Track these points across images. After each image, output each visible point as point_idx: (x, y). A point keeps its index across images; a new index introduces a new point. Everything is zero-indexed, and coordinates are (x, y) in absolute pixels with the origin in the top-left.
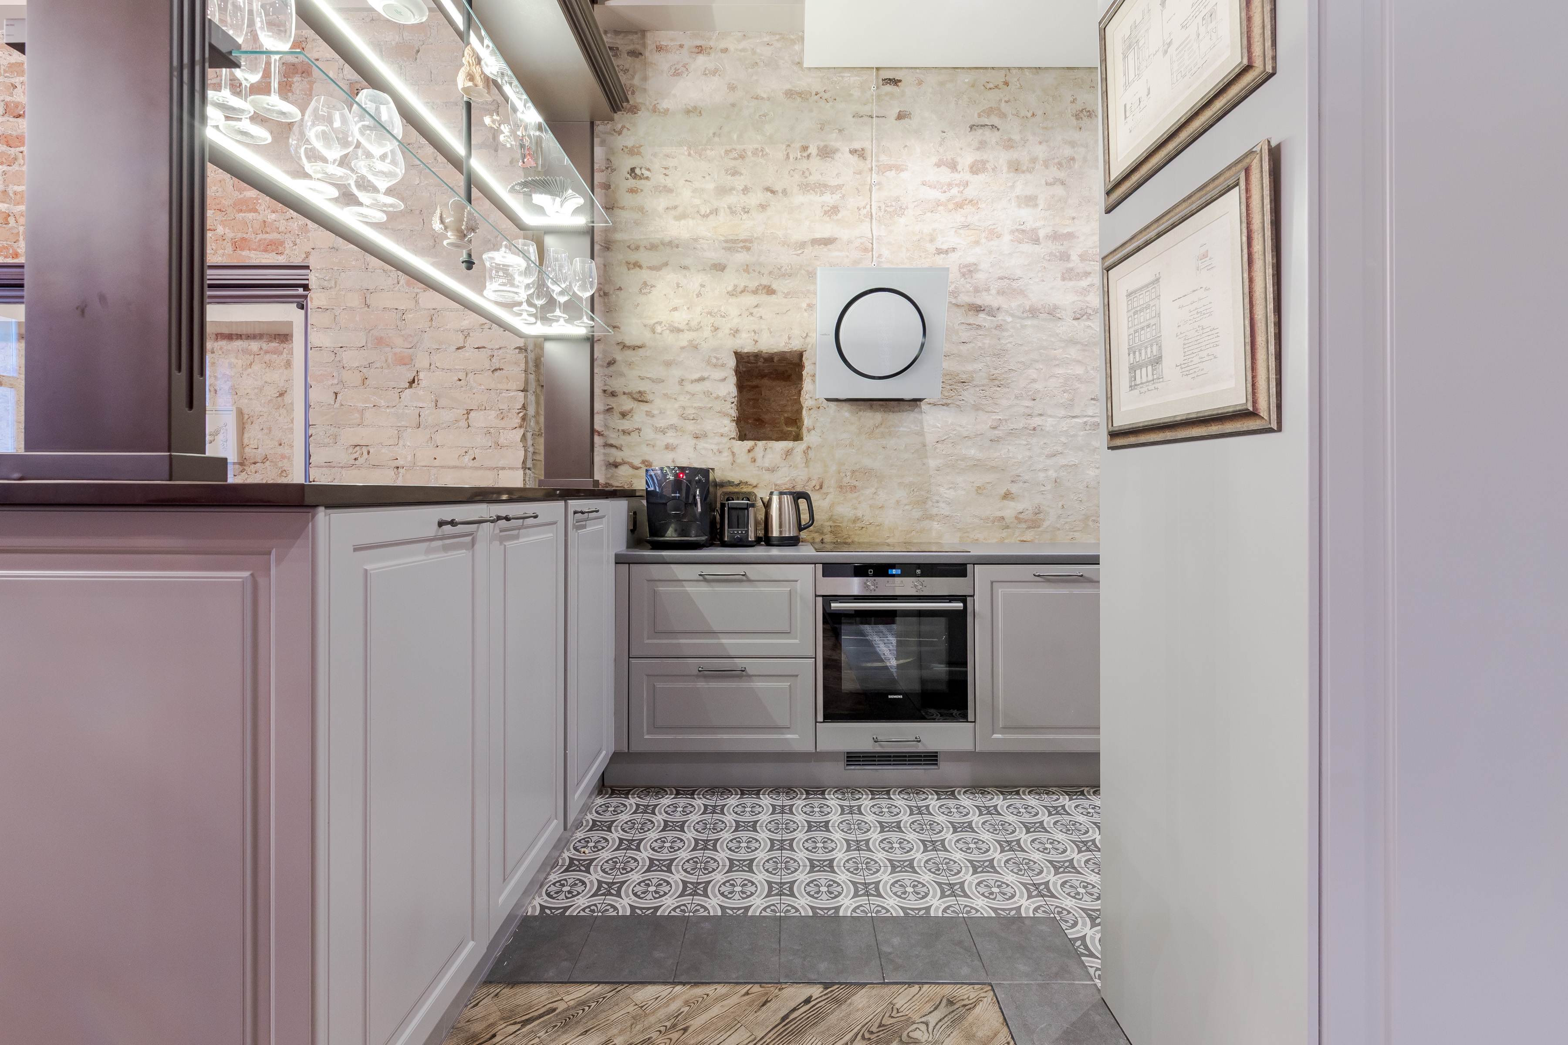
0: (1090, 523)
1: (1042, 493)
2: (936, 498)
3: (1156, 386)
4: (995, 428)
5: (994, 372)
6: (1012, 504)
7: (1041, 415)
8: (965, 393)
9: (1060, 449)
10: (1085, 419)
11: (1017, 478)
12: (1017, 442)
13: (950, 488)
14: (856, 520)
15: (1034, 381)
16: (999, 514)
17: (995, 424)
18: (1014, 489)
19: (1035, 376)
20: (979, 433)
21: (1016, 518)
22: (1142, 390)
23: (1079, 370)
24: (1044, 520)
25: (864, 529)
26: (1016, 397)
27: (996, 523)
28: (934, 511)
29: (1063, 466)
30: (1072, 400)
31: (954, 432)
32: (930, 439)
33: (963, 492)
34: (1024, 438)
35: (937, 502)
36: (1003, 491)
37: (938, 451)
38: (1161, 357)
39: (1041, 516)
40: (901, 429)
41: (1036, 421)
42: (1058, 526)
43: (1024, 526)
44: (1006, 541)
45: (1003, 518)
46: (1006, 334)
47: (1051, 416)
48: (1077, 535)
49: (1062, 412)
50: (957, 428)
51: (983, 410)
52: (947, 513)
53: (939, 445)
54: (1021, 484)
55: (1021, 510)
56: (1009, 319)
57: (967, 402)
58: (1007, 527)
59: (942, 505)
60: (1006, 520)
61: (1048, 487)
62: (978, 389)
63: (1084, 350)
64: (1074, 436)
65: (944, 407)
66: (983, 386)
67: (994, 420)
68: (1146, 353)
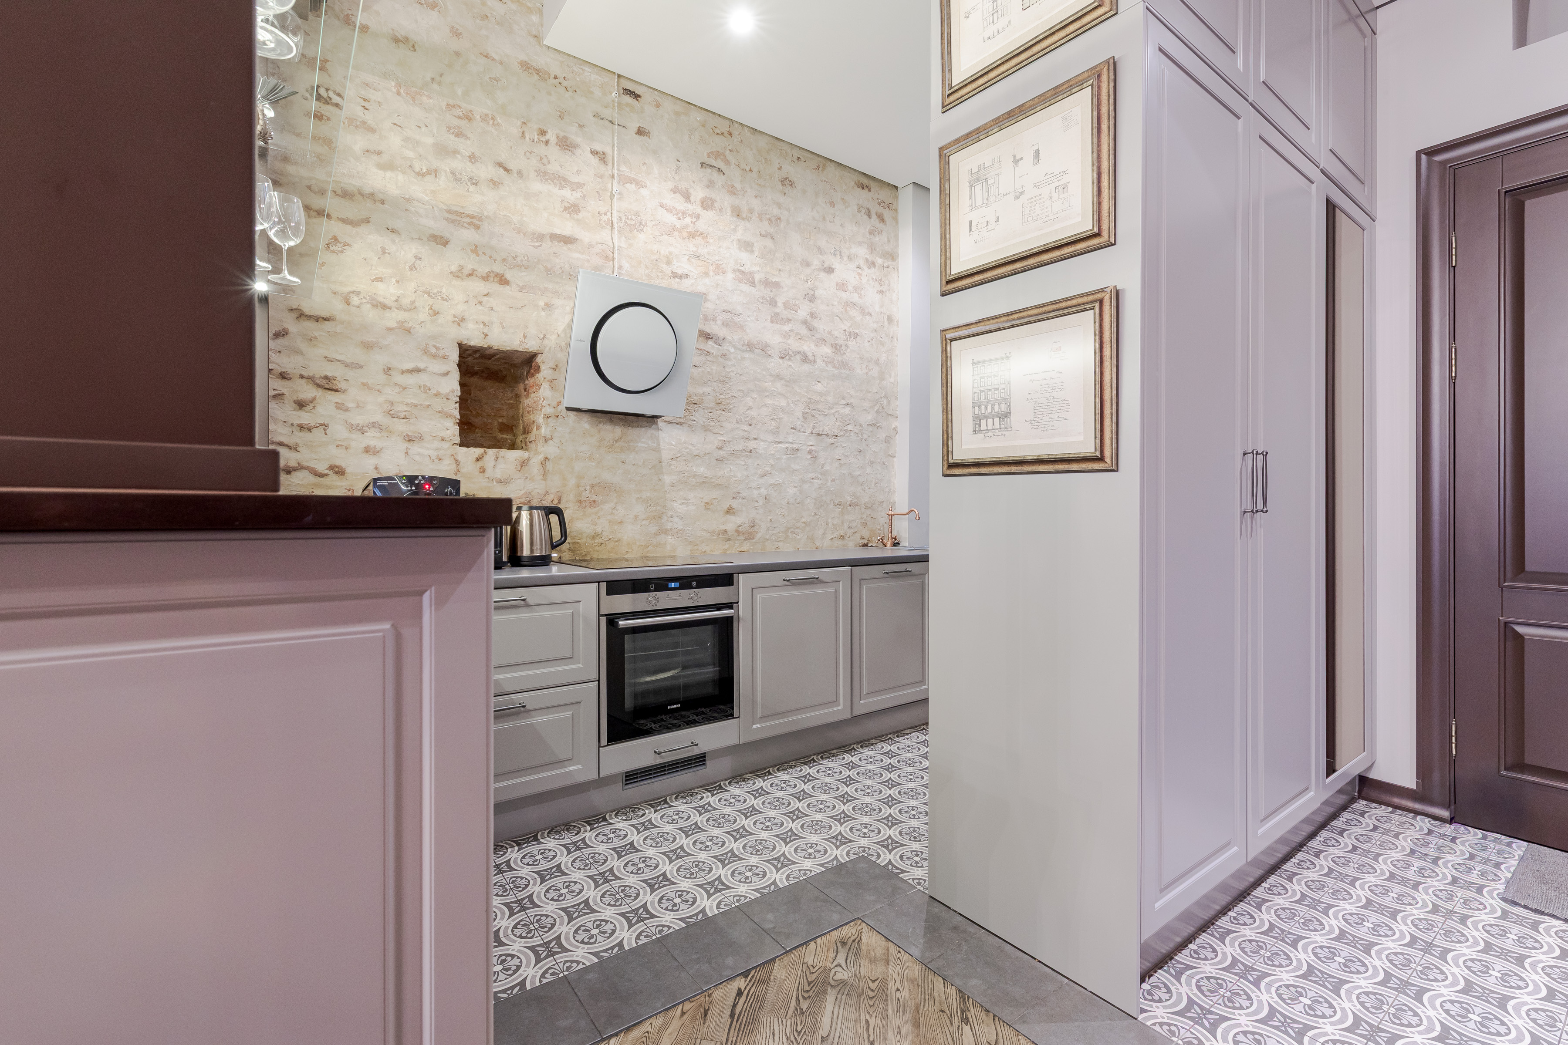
0: (790, 534)
1: (756, 508)
2: (671, 513)
3: (1004, 433)
4: (720, 448)
5: (720, 396)
6: (732, 518)
7: (755, 439)
8: (696, 414)
9: (768, 469)
10: (787, 445)
11: (738, 495)
12: (737, 462)
13: (683, 503)
14: (596, 535)
15: (750, 408)
16: (723, 527)
17: (720, 445)
18: (735, 504)
19: (751, 404)
20: (707, 452)
21: (737, 531)
22: (987, 435)
23: (783, 403)
24: (757, 532)
25: (603, 545)
26: (737, 422)
27: (721, 536)
28: (669, 526)
29: (771, 485)
30: (778, 428)
31: (687, 450)
32: (666, 455)
33: (694, 508)
34: (743, 458)
35: (672, 517)
36: (726, 507)
37: (672, 467)
38: (1010, 413)
39: (755, 529)
40: (640, 444)
41: (752, 444)
42: (767, 537)
43: (742, 538)
44: (728, 552)
45: (726, 531)
46: (730, 363)
47: (763, 441)
48: (780, 544)
49: (771, 438)
50: (689, 447)
51: (711, 431)
52: (680, 528)
53: (673, 462)
54: (740, 500)
55: (740, 524)
56: (732, 350)
57: (697, 422)
58: (729, 539)
59: (676, 519)
60: (729, 533)
61: (761, 503)
62: (706, 411)
63: (787, 386)
64: (779, 459)
65: (678, 426)
66: (711, 408)
67: (720, 441)
68: (993, 408)
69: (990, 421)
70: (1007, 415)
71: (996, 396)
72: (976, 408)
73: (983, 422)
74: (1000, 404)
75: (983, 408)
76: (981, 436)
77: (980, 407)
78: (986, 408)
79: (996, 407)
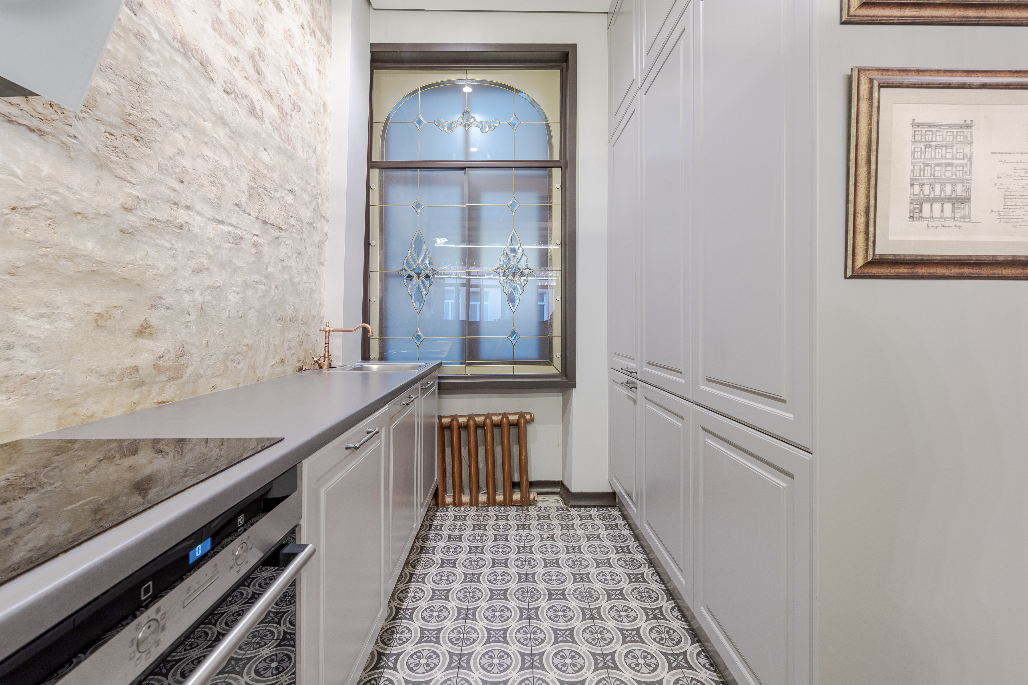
0: (229, 364)
1: (187, 325)
4: (129, 210)
5: (129, 110)
6: (148, 343)
7: (188, 208)
8: (80, 125)
9: (205, 262)
10: (230, 228)
11: (158, 301)
12: (158, 241)
13: (42, 316)
15: (181, 153)
16: (130, 362)
17: (130, 203)
18: (154, 318)
19: (183, 146)
20: (102, 211)
21: (155, 366)
23: (226, 163)
24: (186, 366)
26: (160, 169)
27: (126, 380)
29: (209, 287)
30: (219, 198)
31: (55, 197)
33: (69, 325)
34: (167, 237)
36: (137, 323)
39: (184, 360)
41: (183, 216)
42: (201, 372)
43: (163, 378)
44: (138, 408)
45: (136, 369)
46: (152, 57)
47: (199, 213)
48: (217, 381)
49: (209, 212)
50: (62, 190)
51: (111, 171)
52: (33, 371)
54: (162, 310)
55: (161, 354)
56: (156, 36)
57: (82, 144)
58: (142, 384)
59: (20, 353)
60: (141, 372)
61: (193, 317)
62: (103, 128)
63: (231, 138)
64: (219, 247)
66: (112, 126)
67: (129, 195)
68: (943, 189)
69: (937, 207)
70: (965, 201)
71: (949, 174)
72: (916, 188)
73: (926, 207)
74: (954, 185)
75: (927, 189)
76: (922, 225)
77: (922, 185)
78: (932, 188)
79: (948, 190)
